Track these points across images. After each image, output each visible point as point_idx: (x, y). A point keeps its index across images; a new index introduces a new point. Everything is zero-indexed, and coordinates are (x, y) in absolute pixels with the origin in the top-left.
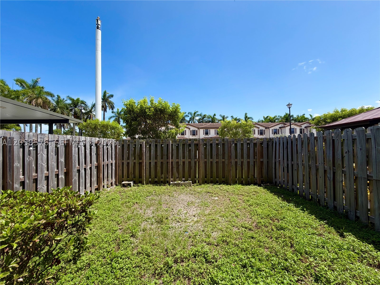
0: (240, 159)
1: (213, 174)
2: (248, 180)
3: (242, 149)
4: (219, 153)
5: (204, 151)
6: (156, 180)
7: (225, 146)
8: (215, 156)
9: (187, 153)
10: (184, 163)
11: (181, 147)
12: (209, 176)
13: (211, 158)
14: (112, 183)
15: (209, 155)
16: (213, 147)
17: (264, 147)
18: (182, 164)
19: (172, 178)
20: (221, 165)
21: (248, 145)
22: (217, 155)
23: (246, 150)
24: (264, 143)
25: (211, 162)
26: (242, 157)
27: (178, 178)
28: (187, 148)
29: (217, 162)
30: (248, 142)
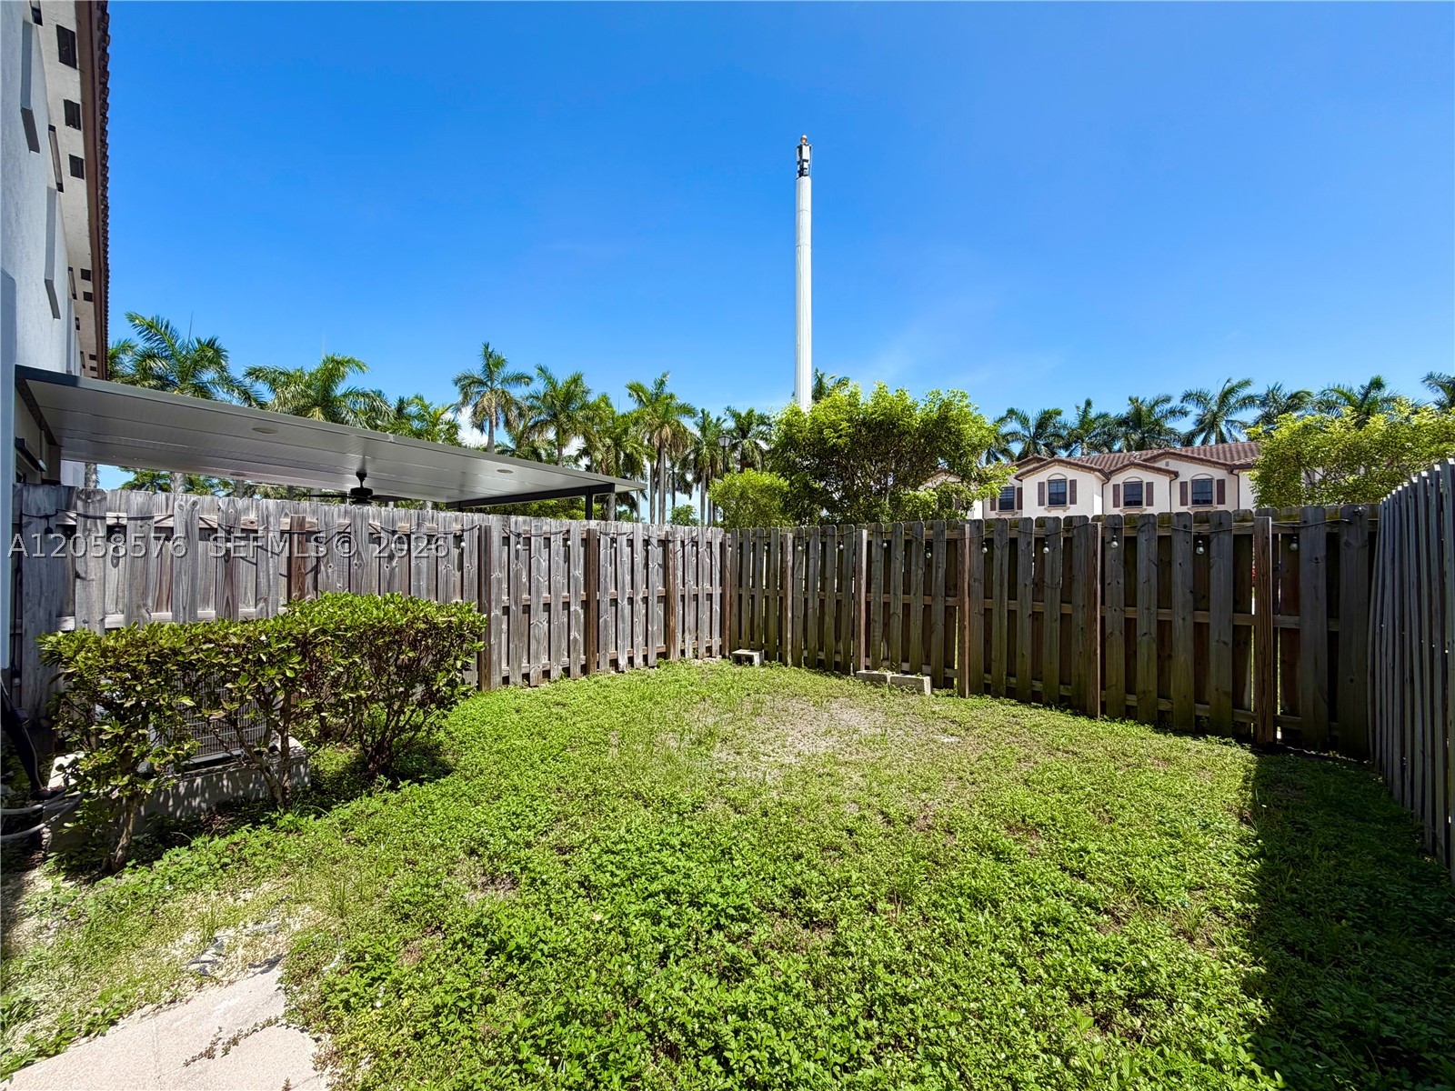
0: (1154, 609)
1: (1018, 660)
2: (1199, 713)
3: (1164, 565)
4: (1047, 579)
5: (982, 568)
6: (822, 656)
7: (1075, 550)
8: (1030, 588)
9: (918, 575)
10: (906, 607)
11: (899, 554)
12: (999, 666)
13: (1012, 596)
14: (709, 649)
15: (1001, 585)
16: (1020, 552)
17: (1304, 556)
18: (900, 611)
19: (867, 656)
20: (1052, 629)
21: (1199, 545)
22: (1038, 585)
23: (1189, 567)
24: (1303, 534)
25: (1012, 614)
26: (1164, 599)
27: (887, 659)
28: (917, 556)
29: (1036, 617)
30: (1204, 529)
